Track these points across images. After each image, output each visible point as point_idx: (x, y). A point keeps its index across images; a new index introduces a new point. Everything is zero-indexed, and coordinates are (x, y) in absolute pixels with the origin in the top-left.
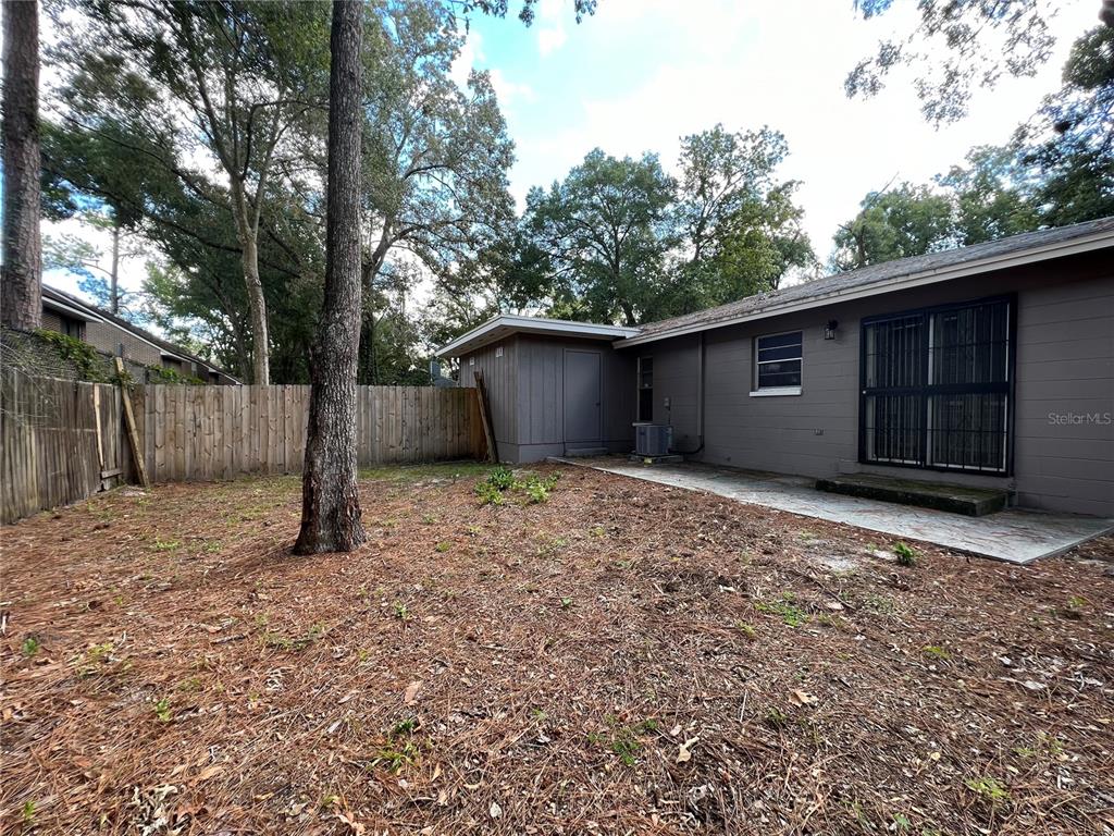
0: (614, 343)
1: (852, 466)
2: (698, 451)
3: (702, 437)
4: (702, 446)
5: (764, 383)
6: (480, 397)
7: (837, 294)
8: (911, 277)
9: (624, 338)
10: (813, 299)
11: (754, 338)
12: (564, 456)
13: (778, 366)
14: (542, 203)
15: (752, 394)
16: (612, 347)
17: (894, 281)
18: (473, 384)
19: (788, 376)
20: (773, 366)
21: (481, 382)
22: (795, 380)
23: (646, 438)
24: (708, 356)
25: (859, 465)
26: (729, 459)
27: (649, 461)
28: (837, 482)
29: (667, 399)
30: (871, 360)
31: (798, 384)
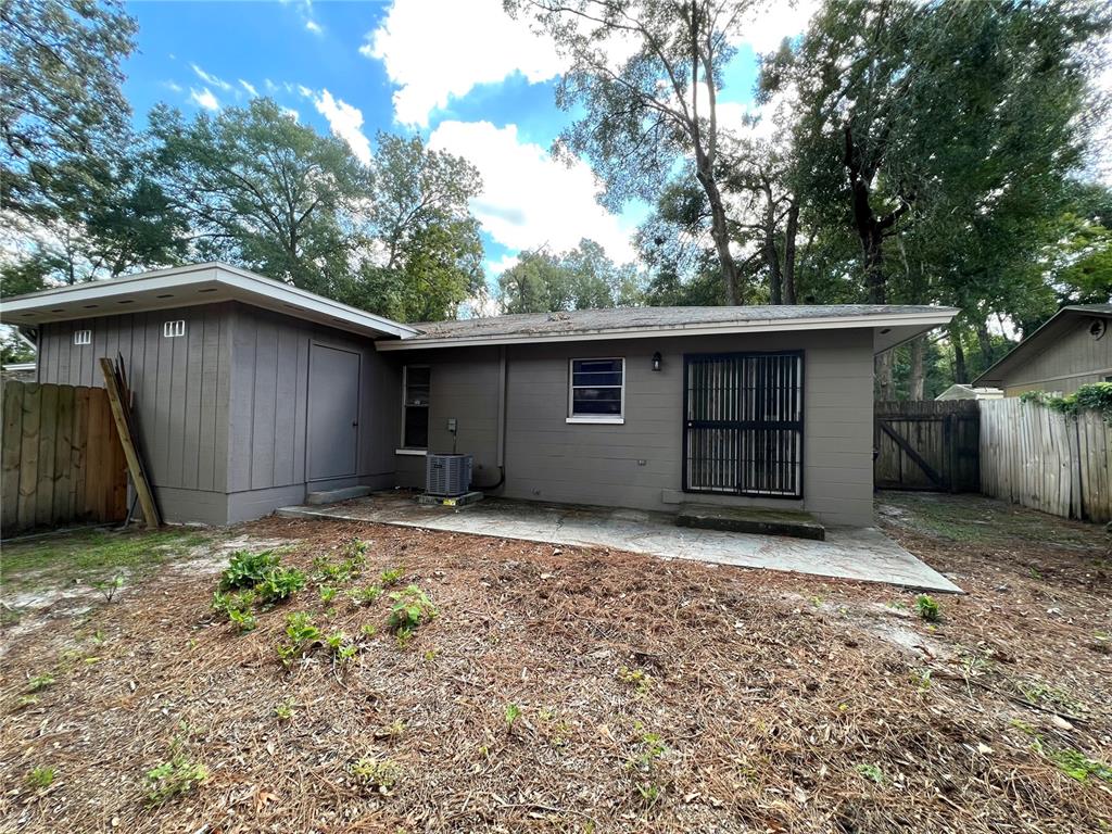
0: (376, 343)
1: (676, 496)
2: (498, 485)
3: (502, 468)
4: (503, 478)
5: (580, 408)
6: (116, 406)
7: (682, 327)
8: (750, 323)
9: (398, 338)
10: (657, 328)
11: (569, 359)
12: (306, 503)
13: (596, 392)
14: (178, 132)
15: (568, 420)
16: (374, 347)
17: (735, 324)
18: (101, 381)
19: (609, 404)
20: (591, 392)
21: (118, 378)
22: (614, 409)
23: (444, 471)
24: (511, 375)
25: (683, 494)
26: (538, 493)
27: (452, 503)
28: (699, 517)
29: (453, 422)
30: (690, 394)
31: (618, 412)
